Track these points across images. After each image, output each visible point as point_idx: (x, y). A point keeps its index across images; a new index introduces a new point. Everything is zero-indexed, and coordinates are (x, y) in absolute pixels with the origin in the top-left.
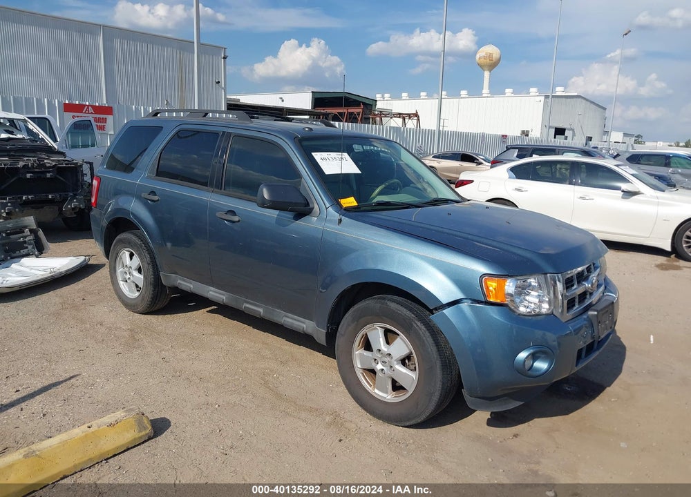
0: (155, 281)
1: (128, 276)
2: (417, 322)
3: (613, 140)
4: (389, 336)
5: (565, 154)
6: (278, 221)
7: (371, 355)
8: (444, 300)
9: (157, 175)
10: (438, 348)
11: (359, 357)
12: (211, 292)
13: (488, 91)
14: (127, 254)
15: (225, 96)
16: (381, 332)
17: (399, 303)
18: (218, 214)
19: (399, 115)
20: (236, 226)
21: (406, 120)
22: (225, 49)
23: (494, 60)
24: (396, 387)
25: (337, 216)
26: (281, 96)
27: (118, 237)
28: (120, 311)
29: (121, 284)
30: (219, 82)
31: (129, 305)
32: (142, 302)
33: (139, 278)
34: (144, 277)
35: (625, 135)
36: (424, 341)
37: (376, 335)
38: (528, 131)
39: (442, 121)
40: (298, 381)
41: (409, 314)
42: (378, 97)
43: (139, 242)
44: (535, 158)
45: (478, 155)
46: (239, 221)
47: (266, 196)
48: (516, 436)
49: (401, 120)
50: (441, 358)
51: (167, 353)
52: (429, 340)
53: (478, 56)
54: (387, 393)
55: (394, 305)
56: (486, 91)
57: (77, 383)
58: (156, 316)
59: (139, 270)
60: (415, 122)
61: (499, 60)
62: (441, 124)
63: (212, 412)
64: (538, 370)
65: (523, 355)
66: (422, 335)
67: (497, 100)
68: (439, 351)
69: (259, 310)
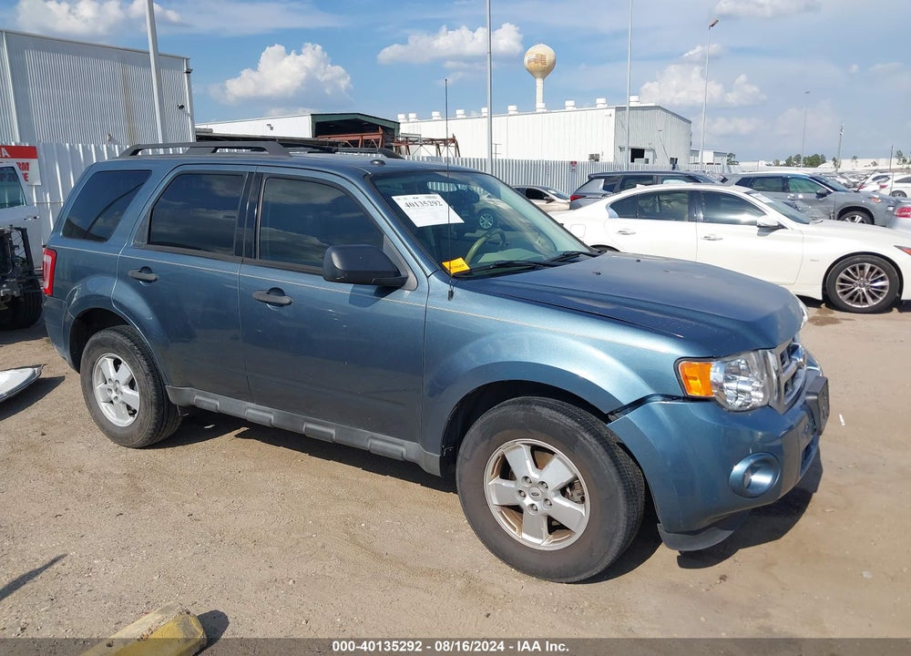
0: (158, 399)
1: (114, 394)
2: (583, 434)
3: (705, 161)
4: (539, 456)
5: (665, 182)
6: (353, 299)
7: (513, 486)
8: (625, 400)
9: (149, 243)
10: (618, 469)
11: (495, 490)
12: (250, 411)
13: (543, 105)
14: (110, 362)
15: (193, 125)
16: (526, 451)
17: (551, 408)
18: (256, 295)
19: (432, 141)
20: (284, 312)
21: (441, 148)
22: (187, 59)
23: (548, 64)
24: (554, 527)
25: (447, 287)
26: (269, 122)
27: (93, 338)
28: (105, 447)
29: (105, 408)
30: (182, 107)
31: (120, 438)
32: (140, 432)
33: (133, 397)
34: (141, 394)
35: (716, 154)
36: (597, 462)
37: (520, 456)
38: (598, 155)
39: (494, 146)
40: (399, 530)
41: (569, 422)
42: (401, 118)
43: (127, 342)
44: (640, 189)
45: (547, 189)
46: (290, 303)
47: (337, 264)
48: (723, 578)
49: (434, 147)
50: (624, 483)
51: (193, 506)
52: (603, 459)
53: (526, 60)
54: (541, 538)
55: (546, 411)
56: (540, 105)
57: (64, 570)
58: (162, 450)
59: (131, 384)
60: (452, 149)
61: (554, 63)
62: (494, 151)
63: (286, 592)
64: (758, 486)
65: (739, 469)
66: (594, 452)
67: (556, 116)
68: (619, 472)
69: (331, 431)
